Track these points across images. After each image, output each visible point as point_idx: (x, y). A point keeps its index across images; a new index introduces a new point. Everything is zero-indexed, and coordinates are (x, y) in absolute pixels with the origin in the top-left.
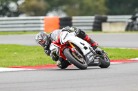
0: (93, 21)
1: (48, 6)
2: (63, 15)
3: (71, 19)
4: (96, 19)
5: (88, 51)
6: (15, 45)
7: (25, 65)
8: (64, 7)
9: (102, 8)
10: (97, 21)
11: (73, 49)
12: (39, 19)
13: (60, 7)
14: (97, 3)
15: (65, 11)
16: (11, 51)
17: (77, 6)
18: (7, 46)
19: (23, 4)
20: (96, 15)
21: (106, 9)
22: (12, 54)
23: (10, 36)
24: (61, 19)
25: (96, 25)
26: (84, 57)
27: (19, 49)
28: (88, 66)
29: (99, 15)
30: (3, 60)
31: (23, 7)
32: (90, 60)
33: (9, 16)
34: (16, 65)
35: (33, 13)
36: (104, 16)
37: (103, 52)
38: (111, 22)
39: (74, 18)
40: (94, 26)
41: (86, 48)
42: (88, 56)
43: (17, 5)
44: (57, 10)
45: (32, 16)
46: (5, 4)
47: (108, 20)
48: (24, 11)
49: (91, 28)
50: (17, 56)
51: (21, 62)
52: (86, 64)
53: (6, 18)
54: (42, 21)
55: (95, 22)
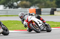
0: (50, 10)
1: (31, 4)
2: (37, 8)
3: (41, 10)
4: (51, 9)
5: (41, 24)
6: (16, 21)
7: (20, 29)
8: (38, 5)
9: (54, 5)
10: (52, 10)
11: (34, 23)
12: (27, 10)
13: (36, 5)
14: (52, 3)
15: (38, 6)
16: (15, 24)
17: (43, 4)
18: (13, 21)
19: (20, 3)
20: (52, 8)
21: (56, 5)
22: (15, 25)
23: (14, 17)
24: (36, 10)
25: (52, 12)
26: (39, 27)
27: (18, 22)
28: (41, 31)
29: (53, 8)
30: (11, 27)
31: (20, 4)
32: (42, 28)
33: (14, 8)
34: (17, 29)
35: (24, 7)
36: (55, 8)
37: (48, 25)
38: (58, 11)
39: (42, 9)
40: (51, 13)
41: (40, 23)
42: (41, 27)
43: (17, 3)
44: (35, 6)
45: (24, 8)
46: (12, 3)
47: (57, 10)
48: (20, 6)
49: (49, 13)
50: (17, 26)
51: (19, 28)
52: (40, 30)
53: (12, 9)
54: (28, 11)
55: (51, 11)
